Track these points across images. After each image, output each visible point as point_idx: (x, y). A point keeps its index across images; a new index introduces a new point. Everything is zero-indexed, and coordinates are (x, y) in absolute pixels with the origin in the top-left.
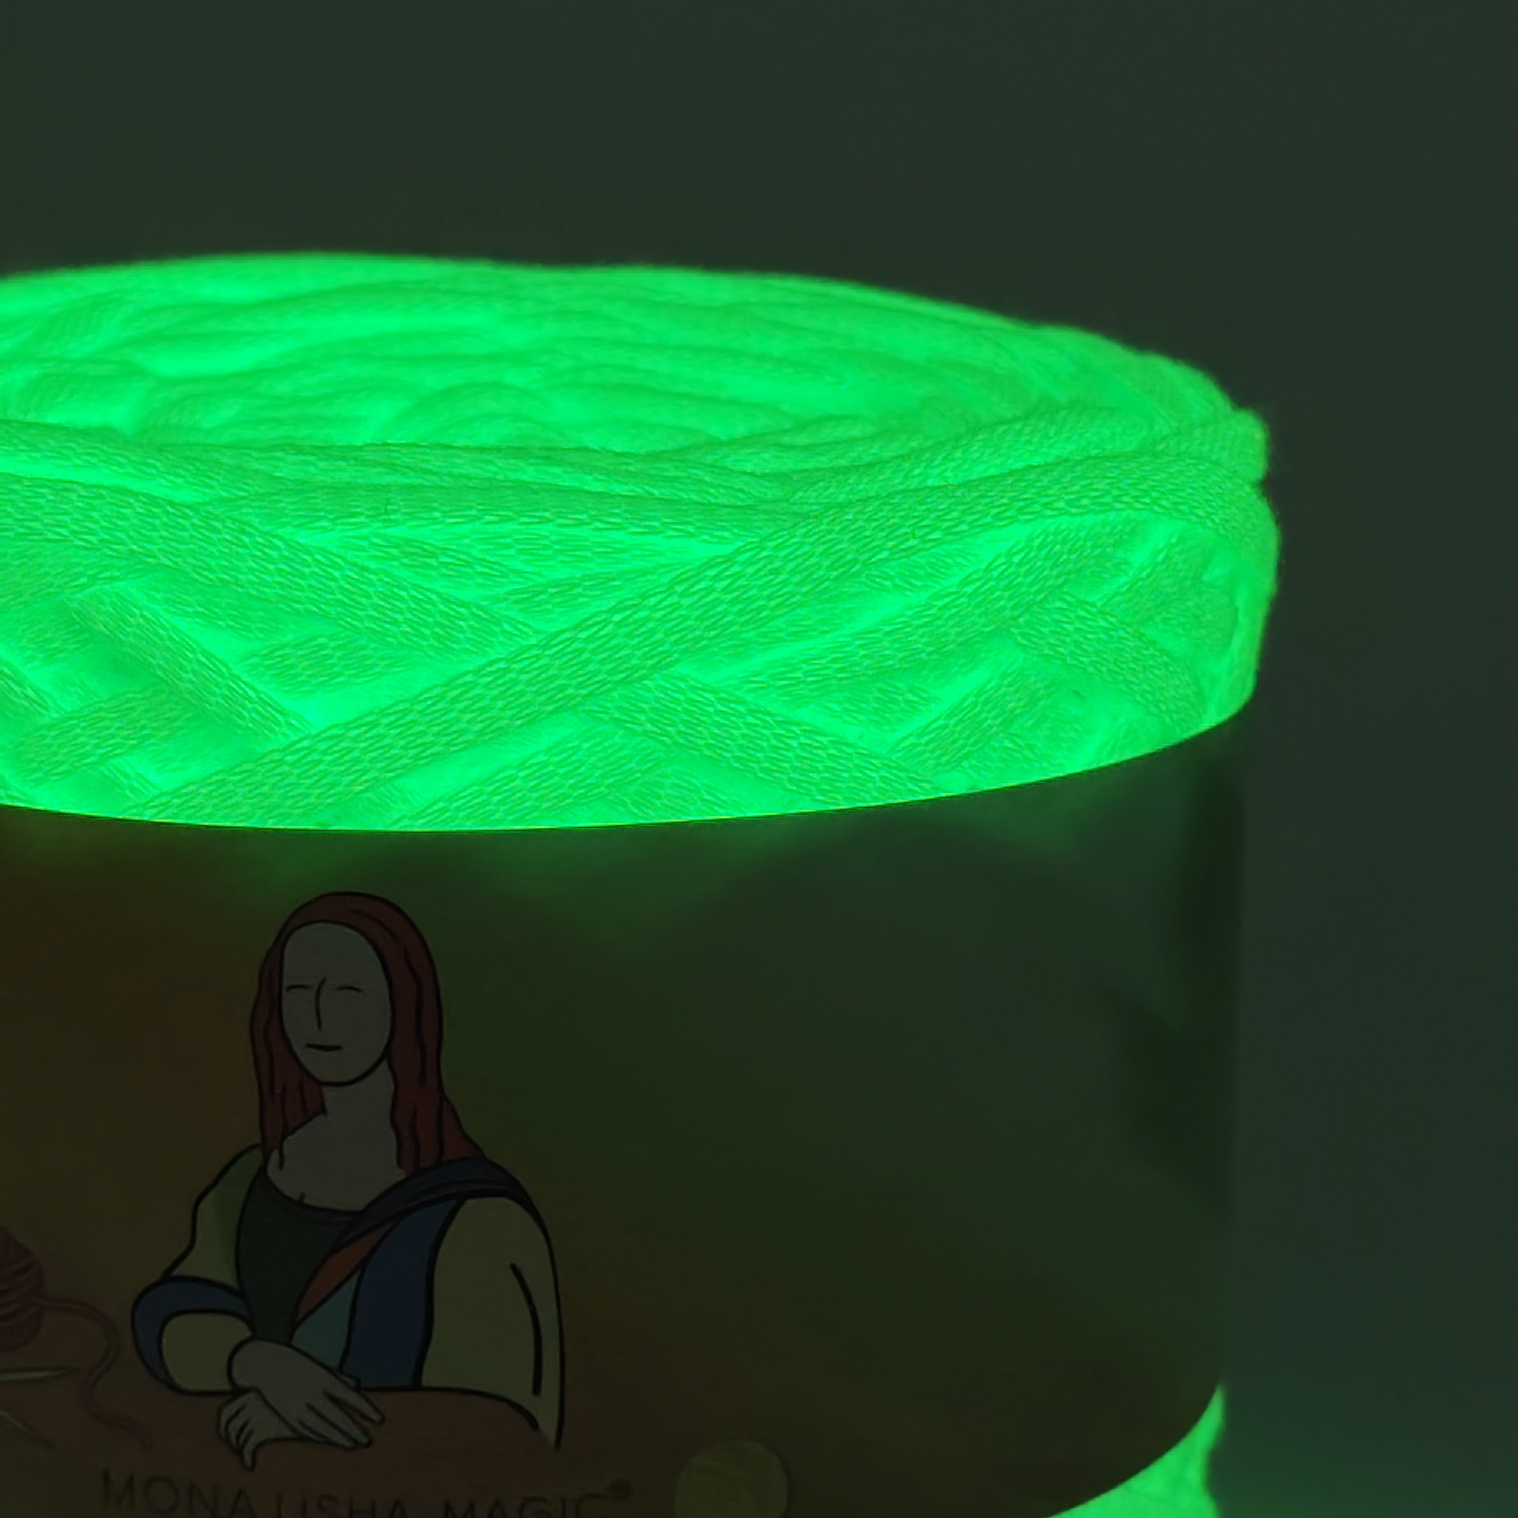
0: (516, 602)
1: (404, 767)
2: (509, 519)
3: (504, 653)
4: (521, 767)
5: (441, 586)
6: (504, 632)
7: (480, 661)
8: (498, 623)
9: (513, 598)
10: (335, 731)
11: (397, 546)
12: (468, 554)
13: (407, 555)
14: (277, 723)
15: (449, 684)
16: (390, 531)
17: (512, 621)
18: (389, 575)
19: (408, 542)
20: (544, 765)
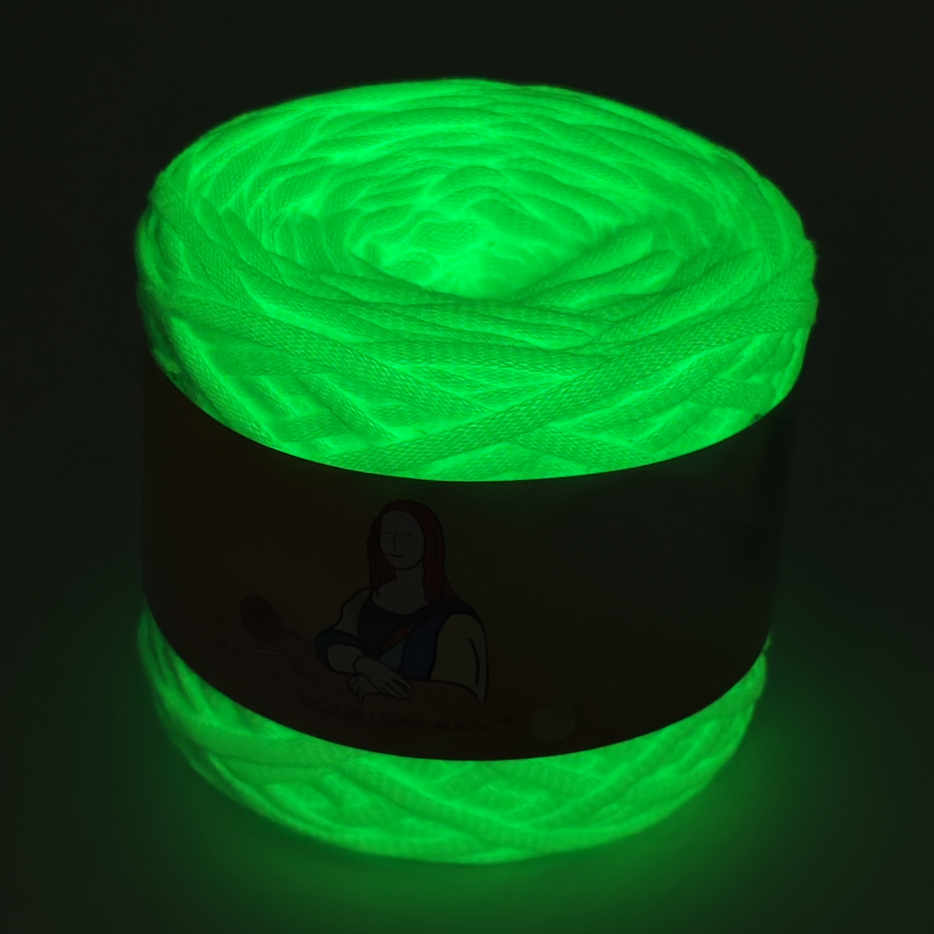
0: (482, 399)
2: (481, 363)
3: (476, 420)
4: (481, 459)
5: (450, 390)
6: (476, 411)
7: (467, 422)
8: (473, 407)
9: (481, 397)
10: (405, 444)
11: (434, 373)
12: (463, 377)
13: (438, 377)
14: (383, 437)
15: (453, 431)
16: (432, 366)
17: (480, 407)
18: (429, 385)
19: (439, 371)
20: (490, 459)
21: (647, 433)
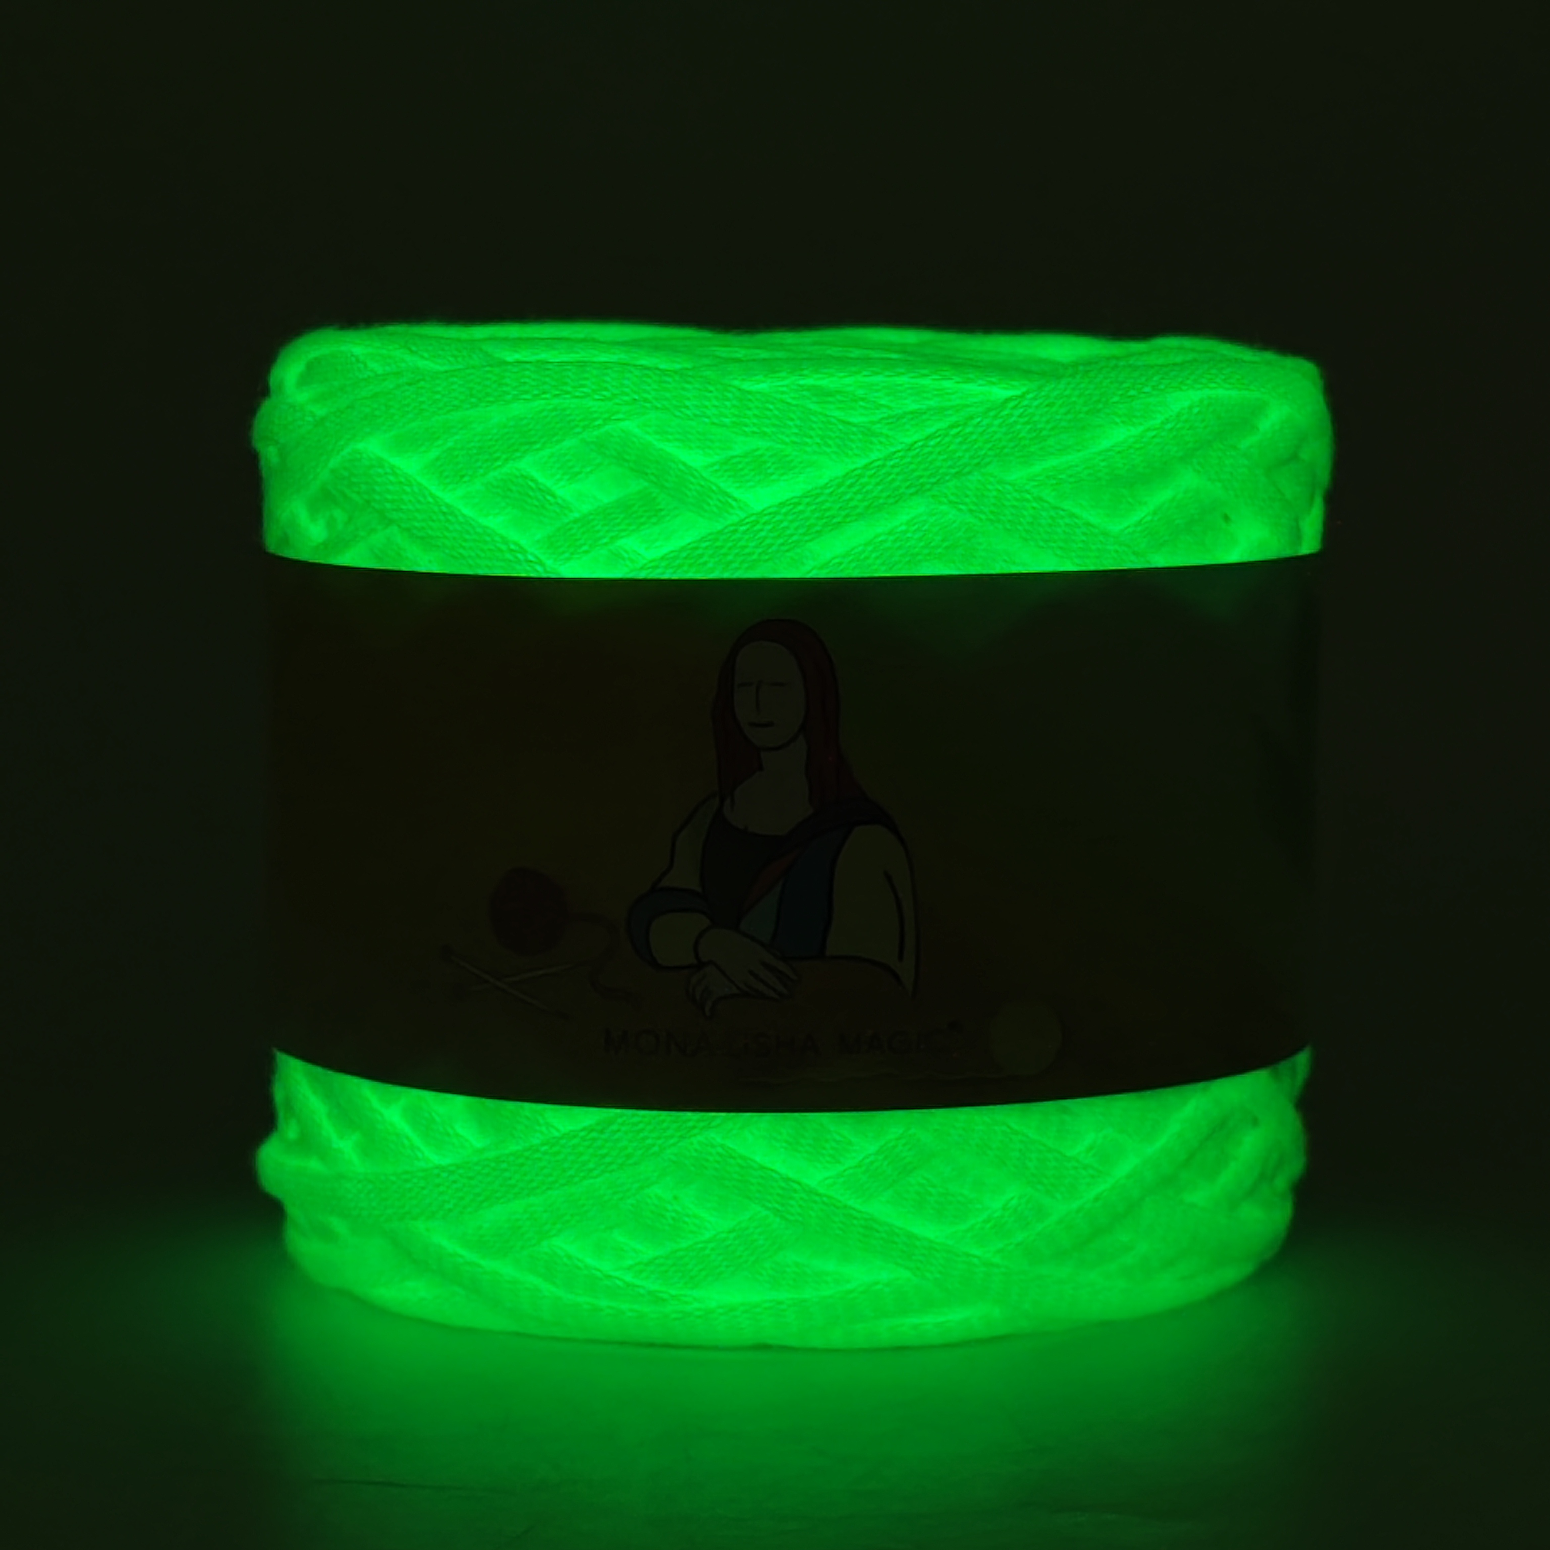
0: (886, 424)
1: (817, 532)
3: (881, 456)
4: (890, 533)
5: (838, 413)
6: (880, 442)
7: (864, 461)
8: (876, 437)
9: (884, 422)
10: (771, 510)
11: (808, 390)
12: (854, 395)
13: (815, 395)
14: (732, 507)
15: (846, 476)
16: (803, 381)
17: (884, 436)
19: (814, 386)
20: (905, 532)
21: (1135, 518)
